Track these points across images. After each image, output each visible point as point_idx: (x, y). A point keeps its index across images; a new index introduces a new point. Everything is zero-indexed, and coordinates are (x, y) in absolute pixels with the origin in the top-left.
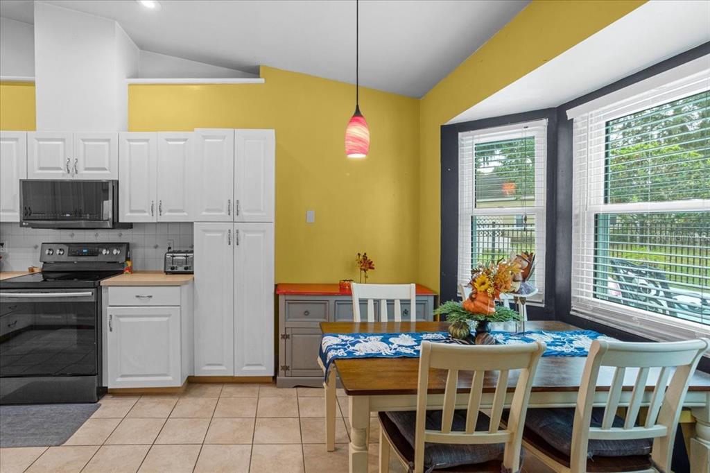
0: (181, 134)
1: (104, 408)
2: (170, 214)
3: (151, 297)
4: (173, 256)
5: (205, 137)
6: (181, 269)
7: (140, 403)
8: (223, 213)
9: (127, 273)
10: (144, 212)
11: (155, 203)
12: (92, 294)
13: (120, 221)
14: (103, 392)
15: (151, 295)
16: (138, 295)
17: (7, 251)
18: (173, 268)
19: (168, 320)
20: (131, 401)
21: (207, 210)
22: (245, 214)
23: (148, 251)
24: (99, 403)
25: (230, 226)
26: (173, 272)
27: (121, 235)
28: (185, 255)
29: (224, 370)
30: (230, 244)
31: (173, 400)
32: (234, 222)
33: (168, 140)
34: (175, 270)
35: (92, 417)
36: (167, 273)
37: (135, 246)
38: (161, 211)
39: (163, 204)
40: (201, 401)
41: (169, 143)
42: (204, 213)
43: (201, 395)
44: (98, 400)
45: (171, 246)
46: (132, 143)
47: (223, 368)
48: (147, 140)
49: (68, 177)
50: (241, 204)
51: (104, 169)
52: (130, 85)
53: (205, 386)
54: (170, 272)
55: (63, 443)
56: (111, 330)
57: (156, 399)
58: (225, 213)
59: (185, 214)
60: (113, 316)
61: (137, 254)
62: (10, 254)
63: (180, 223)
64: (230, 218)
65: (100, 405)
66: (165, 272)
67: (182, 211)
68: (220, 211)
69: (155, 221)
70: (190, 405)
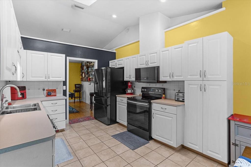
0: (180, 45)
1: (150, 144)
2: (177, 77)
3: (166, 109)
4: (178, 94)
5: (189, 44)
6: (181, 99)
7: (161, 147)
8: (198, 77)
9: (163, 99)
10: (167, 77)
11: (171, 73)
12: (148, 104)
13: (160, 80)
14: (151, 138)
15: (166, 108)
16: (162, 107)
17: (136, 89)
18: (178, 99)
19: (172, 119)
20: (159, 145)
21: (190, 76)
22: (209, 76)
23: (172, 92)
24: (149, 141)
25: (201, 82)
26: (178, 100)
27: (163, 85)
28: (183, 94)
29: (197, 148)
30: (201, 91)
31: (173, 152)
32: (203, 80)
33: (175, 49)
34: (179, 100)
35: (145, 145)
36: (176, 101)
37: (167, 89)
38: (173, 76)
39: (174, 74)
40: (184, 158)
41: (176, 50)
42: (189, 77)
43: (185, 155)
44: (150, 140)
45: (180, 90)
46: (163, 52)
47: (197, 147)
48: (168, 50)
49: (146, 67)
50: (207, 72)
51: (155, 63)
52: (165, 32)
53: (189, 152)
54: (176, 100)
55: (134, 150)
56: (153, 118)
57: (167, 149)
58: (199, 76)
59: (182, 77)
60: (154, 114)
61: (168, 92)
62: (136, 90)
63: (179, 81)
64: (201, 79)
65: (149, 142)
66: (175, 100)
67: (181, 76)
68: (197, 75)
69: (171, 80)
70: (178, 157)
